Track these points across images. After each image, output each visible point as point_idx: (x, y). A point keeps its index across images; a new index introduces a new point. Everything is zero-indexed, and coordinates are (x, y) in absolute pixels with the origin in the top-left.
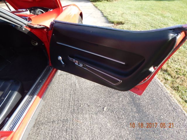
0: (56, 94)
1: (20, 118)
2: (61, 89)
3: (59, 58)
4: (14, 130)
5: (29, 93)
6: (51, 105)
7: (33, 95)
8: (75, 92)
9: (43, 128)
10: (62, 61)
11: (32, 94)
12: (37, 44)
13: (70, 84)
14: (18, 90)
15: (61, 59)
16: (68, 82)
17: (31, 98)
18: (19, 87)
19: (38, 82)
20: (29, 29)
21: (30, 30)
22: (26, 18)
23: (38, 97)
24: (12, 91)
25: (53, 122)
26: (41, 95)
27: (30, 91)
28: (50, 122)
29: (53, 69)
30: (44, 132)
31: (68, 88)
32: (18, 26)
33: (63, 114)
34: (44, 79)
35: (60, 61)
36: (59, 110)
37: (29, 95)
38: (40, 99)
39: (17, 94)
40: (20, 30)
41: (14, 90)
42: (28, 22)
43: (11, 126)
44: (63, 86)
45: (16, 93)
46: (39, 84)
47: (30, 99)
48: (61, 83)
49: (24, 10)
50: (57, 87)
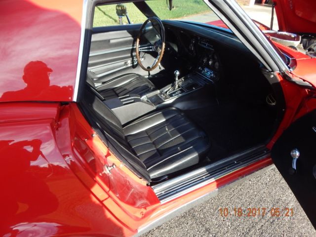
0: (240, 193)
1: (177, 193)
2: (256, 193)
3: (294, 153)
4: (162, 202)
5: (209, 167)
6: (223, 202)
7: (211, 175)
8: (274, 221)
9: (190, 223)
10: (295, 161)
11: (212, 173)
12: (274, 104)
13: (277, 198)
14: (199, 153)
15: (297, 158)
16: (276, 192)
17: (206, 177)
18: (204, 150)
19: (231, 161)
20: (279, 79)
21: (281, 81)
22: (289, 59)
23: (215, 184)
24: (194, 147)
25: (207, 230)
26: (220, 184)
27: (213, 166)
28: (203, 226)
29: (268, 158)
30: (187, 230)
31: (268, 202)
32: (267, 69)
33: (229, 235)
34: (242, 163)
35: (291, 158)
36: (227, 223)
37: (207, 170)
38: (216, 187)
39: (196, 157)
40: (266, 76)
41: (196, 149)
42: (289, 68)
43: (163, 192)
44: (262, 192)
45: (195, 155)
46: (230, 165)
47: (204, 177)
48: (262, 184)
49: (293, 35)
50: (251, 182)
